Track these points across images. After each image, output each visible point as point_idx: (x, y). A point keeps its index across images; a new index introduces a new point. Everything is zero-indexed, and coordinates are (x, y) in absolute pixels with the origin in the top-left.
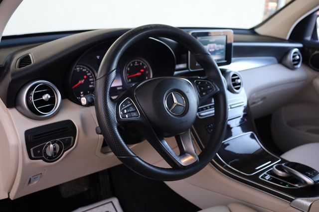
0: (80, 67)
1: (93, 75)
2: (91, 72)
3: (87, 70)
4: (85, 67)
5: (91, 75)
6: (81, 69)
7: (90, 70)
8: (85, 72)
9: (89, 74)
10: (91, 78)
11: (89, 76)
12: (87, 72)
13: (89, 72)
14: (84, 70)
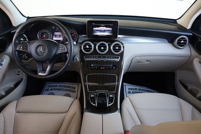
0: (45, 31)
4: (47, 31)
7: (49, 32)
9: (48, 34)
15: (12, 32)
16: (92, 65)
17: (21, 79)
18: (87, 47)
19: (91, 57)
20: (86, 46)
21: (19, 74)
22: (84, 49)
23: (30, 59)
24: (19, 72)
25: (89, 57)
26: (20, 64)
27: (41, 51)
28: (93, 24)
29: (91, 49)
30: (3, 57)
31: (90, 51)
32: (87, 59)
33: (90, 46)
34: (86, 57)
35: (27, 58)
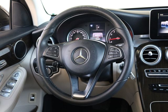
0: (79, 31)
1: (86, 36)
2: (85, 34)
3: (83, 33)
4: (82, 31)
5: (85, 36)
6: (80, 32)
7: (85, 33)
8: (82, 34)
9: (83, 35)
10: (84, 38)
11: (84, 36)
12: (83, 34)
13: (84, 34)
14: (81, 33)
15: (33, 33)
16: (160, 85)
17: (35, 107)
18: (151, 53)
19: (157, 71)
20: (148, 52)
21: (33, 100)
22: (144, 57)
23: (54, 75)
24: (33, 96)
25: (152, 71)
26: (46, 79)
27: (80, 57)
28: (162, 15)
29: (157, 57)
30: (18, 70)
31: (155, 60)
32: (149, 75)
33: (155, 52)
34: (147, 71)
35: (50, 72)
